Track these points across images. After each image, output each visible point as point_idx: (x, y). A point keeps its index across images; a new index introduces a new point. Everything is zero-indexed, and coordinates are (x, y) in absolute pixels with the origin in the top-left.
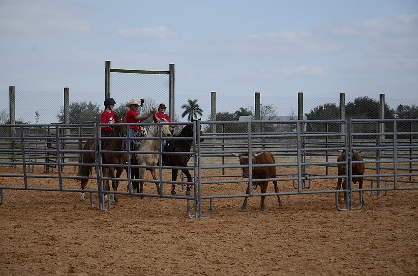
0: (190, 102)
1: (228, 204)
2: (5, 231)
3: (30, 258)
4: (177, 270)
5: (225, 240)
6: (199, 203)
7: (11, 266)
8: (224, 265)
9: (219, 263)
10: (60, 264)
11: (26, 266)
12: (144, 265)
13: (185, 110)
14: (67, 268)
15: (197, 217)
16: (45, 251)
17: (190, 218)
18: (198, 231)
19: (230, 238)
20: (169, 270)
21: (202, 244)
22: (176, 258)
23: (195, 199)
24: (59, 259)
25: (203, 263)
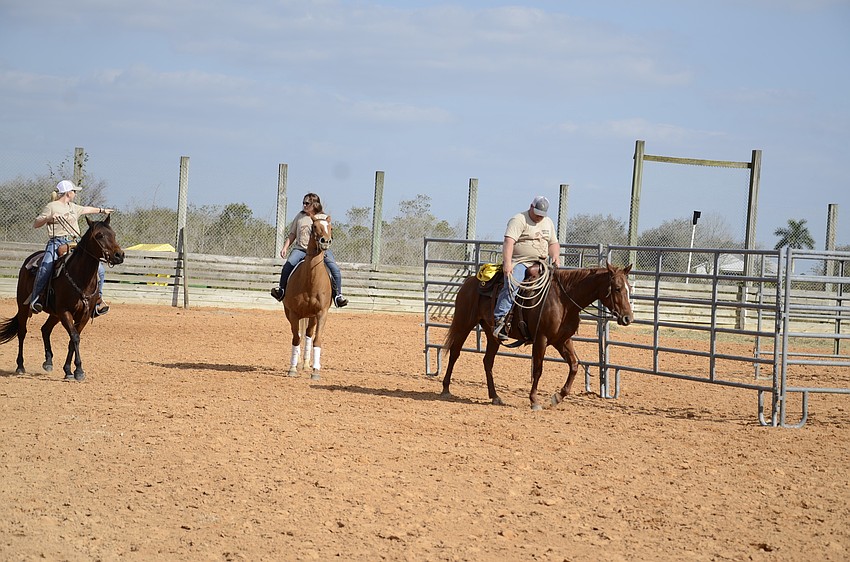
0: (792, 224)
1: (840, 407)
2: (437, 417)
3: (470, 464)
4: (724, 510)
5: (823, 468)
6: (780, 398)
7: (437, 474)
8: (815, 510)
9: (805, 506)
10: (518, 479)
11: (461, 476)
12: (664, 495)
13: (781, 238)
14: (529, 487)
15: (775, 425)
16: (497, 455)
17: (762, 425)
18: (774, 448)
19: (835, 466)
20: (708, 509)
21: (777, 470)
22: (726, 490)
23: (773, 390)
24: (518, 472)
25: (774, 502)
